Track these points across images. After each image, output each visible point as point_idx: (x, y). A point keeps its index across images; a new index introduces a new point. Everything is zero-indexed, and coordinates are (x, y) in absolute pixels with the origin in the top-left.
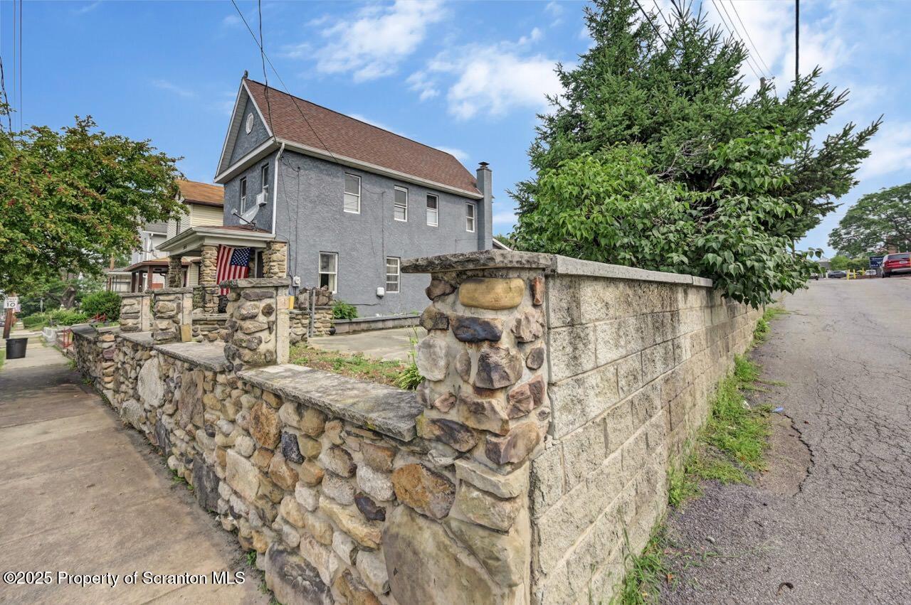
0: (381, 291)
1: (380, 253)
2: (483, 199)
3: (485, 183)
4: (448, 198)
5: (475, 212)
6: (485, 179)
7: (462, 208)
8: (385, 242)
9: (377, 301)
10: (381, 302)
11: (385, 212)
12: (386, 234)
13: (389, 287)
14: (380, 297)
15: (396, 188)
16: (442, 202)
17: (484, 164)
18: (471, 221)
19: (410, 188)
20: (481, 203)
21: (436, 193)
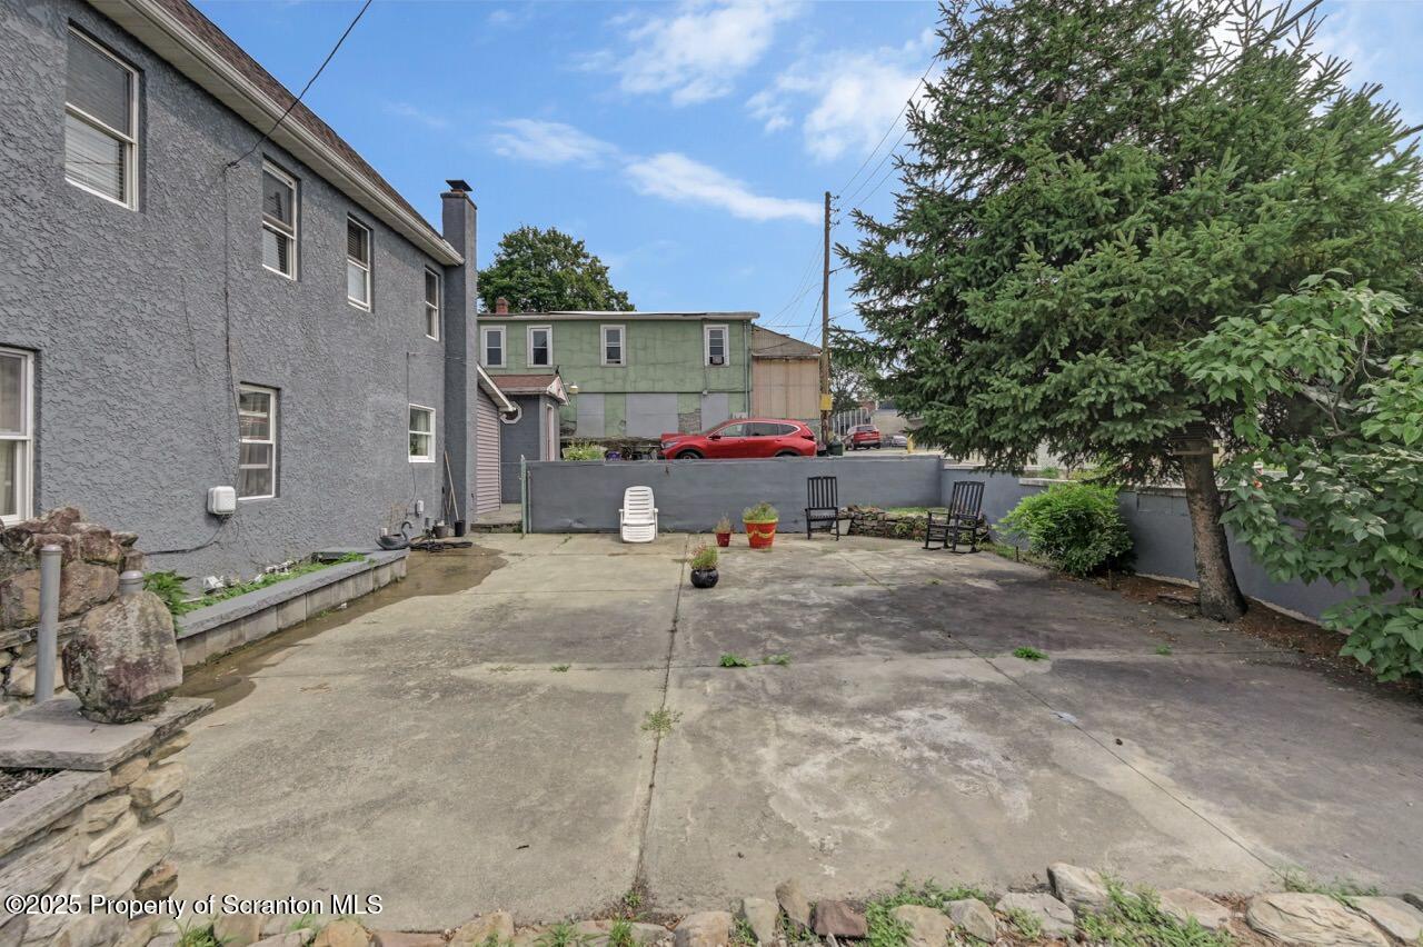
0: (225, 498)
1: (216, 370)
2: (462, 266)
3: (468, 232)
4: (394, 242)
5: (439, 292)
6: (467, 222)
7: (413, 277)
8: (233, 333)
9: (208, 532)
10: (225, 534)
11: (233, 234)
12: (238, 309)
13: (251, 483)
14: (218, 519)
15: (267, 166)
16: (381, 248)
17: (460, 186)
18: (430, 311)
19: (307, 180)
20: (455, 276)
21: (368, 221)
